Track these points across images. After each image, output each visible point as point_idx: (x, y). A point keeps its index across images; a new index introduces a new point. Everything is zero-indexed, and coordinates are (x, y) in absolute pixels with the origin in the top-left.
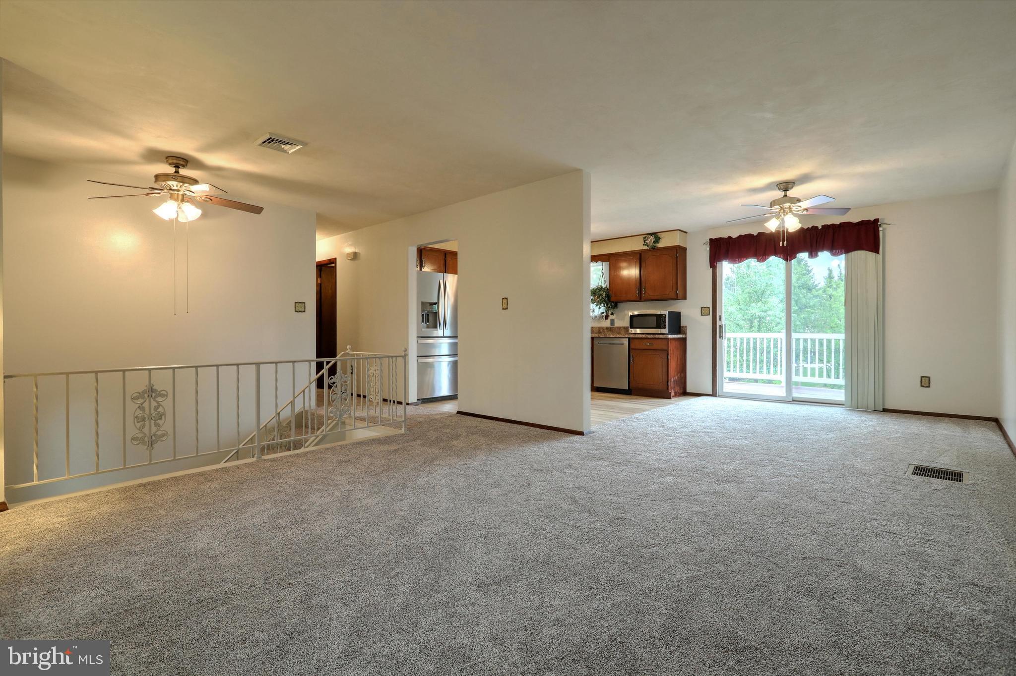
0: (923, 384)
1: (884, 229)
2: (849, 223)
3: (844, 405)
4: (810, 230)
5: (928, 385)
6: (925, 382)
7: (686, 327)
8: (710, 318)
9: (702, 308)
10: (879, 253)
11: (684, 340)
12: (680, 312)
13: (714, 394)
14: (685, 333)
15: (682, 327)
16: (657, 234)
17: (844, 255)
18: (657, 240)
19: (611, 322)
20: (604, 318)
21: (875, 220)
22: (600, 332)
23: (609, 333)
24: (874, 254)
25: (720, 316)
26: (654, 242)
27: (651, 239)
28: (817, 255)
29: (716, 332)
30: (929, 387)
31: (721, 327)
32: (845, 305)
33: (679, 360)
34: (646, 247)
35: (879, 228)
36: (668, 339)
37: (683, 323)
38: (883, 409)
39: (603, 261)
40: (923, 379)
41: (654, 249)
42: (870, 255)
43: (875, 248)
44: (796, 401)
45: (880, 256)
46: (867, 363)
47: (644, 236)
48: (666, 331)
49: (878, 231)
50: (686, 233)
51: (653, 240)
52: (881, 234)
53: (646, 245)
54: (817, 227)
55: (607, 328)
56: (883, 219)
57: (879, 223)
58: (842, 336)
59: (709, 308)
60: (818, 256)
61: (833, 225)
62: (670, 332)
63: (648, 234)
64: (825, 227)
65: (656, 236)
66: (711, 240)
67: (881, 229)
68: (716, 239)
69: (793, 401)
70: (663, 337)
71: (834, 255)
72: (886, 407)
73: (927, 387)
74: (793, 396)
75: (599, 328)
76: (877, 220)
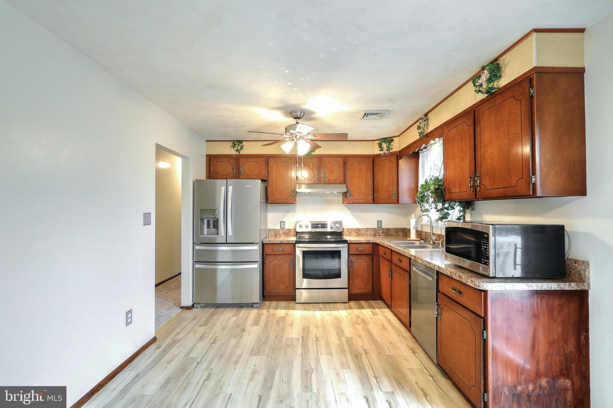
14: (584, 282)
18: (496, 72)
26: (490, 80)
27: (485, 76)
34: (480, 97)
39: (439, 137)
41: (492, 92)
51: (489, 76)
53: (479, 91)
63: (483, 68)
65: (494, 66)
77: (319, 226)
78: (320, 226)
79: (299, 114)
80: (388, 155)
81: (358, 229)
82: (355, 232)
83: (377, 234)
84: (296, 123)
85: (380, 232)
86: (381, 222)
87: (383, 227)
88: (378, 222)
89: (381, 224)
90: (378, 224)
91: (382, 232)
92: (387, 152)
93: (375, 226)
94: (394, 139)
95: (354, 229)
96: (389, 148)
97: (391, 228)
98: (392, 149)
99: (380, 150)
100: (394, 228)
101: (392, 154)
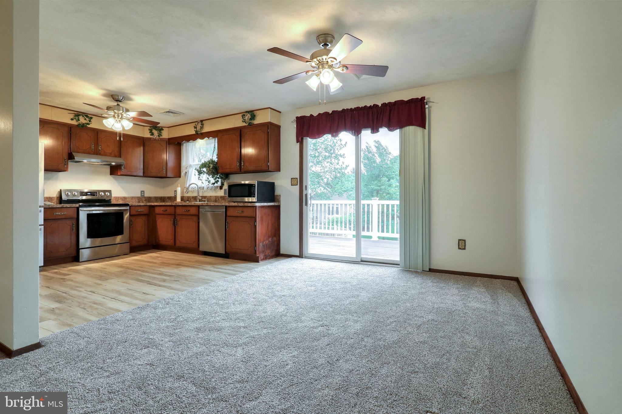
0: (460, 247)
1: (429, 107)
2: (402, 102)
3: (399, 265)
4: (372, 108)
5: (464, 247)
6: (462, 244)
7: (280, 196)
8: (298, 187)
9: (292, 179)
10: (425, 129)
11: (278, 207)
12: (274, 183)
13: (301, 256)
14: (279, 202)
15: (277, 196)
16: (253, 112)
17: (399, 129)
18: (253, 117)
19: (224, 191)
20: (219, 188)
21: (422, 98)
22: (216, 201)
23: (223, 201)
24: (421, 129)
25: (306, 186)
26: (251, 119)
27: (248, 116)
28: (377, 131)
29: (303, 200)
30: (465, 249)
31: (306, 195)
32: (400, 176)
33: (270, 226)
34: (244, 124)
35: (425, 106)
36: (256, 207)
37: (277, 192)
38: (430, 269)
39: (214, 137)
40: (460, 241)
41: (250, 125)
42: (419, 130)
43: (422, 125)
44: (363, 262)
45: (426, 131)
46: (417, 227)
47: (242, 114)
48: (254, 199)
49: (425, 108)
50: (280, 112)
51: (250, 117)
52: (427, 110)
53: (244, 122)
54: (377, 106)
55: (221, 197)
56: (429, 98)
57: (425, 101)
58: (397, 202)
59: (297, 178)
60: (379, 131)
61: (390, 103)
62: (259, 201)
63: (246, 112)
64: (384, 105)
65: (252, 114)
66: (297, 117)
67: (427, 106)
68: (300, 117)
69: (362, 261)
70: (251, 205)
71: (390, 130)
72: (432, 267)
73: (463, 249)
74: (362, 256)
75: (215, 197)
76: (423, 98)
77: (88, 194)
78: (90, 194)
79: (121, 98)
80: (158, 139)
81: (124, 197)
82: (122, 200)
83: (141, 202)
84: (117, 105)
85: (143, 200)
86: (144, 191)
87: (145, 196)
88: (142, 191)
89: (144, 194)
90: (141, 193)
91: (144, 199)
92: (158, 137)
93: (139, 195)
94: (164, 128)
95: (121, 197)
96: (160, 135)
97: (151, 197)
98: (162, 136)
99: (151, 135)
100: (154, 197)
101: (163, 140)
